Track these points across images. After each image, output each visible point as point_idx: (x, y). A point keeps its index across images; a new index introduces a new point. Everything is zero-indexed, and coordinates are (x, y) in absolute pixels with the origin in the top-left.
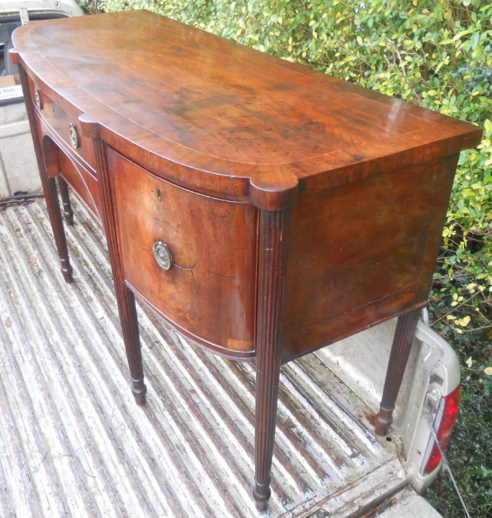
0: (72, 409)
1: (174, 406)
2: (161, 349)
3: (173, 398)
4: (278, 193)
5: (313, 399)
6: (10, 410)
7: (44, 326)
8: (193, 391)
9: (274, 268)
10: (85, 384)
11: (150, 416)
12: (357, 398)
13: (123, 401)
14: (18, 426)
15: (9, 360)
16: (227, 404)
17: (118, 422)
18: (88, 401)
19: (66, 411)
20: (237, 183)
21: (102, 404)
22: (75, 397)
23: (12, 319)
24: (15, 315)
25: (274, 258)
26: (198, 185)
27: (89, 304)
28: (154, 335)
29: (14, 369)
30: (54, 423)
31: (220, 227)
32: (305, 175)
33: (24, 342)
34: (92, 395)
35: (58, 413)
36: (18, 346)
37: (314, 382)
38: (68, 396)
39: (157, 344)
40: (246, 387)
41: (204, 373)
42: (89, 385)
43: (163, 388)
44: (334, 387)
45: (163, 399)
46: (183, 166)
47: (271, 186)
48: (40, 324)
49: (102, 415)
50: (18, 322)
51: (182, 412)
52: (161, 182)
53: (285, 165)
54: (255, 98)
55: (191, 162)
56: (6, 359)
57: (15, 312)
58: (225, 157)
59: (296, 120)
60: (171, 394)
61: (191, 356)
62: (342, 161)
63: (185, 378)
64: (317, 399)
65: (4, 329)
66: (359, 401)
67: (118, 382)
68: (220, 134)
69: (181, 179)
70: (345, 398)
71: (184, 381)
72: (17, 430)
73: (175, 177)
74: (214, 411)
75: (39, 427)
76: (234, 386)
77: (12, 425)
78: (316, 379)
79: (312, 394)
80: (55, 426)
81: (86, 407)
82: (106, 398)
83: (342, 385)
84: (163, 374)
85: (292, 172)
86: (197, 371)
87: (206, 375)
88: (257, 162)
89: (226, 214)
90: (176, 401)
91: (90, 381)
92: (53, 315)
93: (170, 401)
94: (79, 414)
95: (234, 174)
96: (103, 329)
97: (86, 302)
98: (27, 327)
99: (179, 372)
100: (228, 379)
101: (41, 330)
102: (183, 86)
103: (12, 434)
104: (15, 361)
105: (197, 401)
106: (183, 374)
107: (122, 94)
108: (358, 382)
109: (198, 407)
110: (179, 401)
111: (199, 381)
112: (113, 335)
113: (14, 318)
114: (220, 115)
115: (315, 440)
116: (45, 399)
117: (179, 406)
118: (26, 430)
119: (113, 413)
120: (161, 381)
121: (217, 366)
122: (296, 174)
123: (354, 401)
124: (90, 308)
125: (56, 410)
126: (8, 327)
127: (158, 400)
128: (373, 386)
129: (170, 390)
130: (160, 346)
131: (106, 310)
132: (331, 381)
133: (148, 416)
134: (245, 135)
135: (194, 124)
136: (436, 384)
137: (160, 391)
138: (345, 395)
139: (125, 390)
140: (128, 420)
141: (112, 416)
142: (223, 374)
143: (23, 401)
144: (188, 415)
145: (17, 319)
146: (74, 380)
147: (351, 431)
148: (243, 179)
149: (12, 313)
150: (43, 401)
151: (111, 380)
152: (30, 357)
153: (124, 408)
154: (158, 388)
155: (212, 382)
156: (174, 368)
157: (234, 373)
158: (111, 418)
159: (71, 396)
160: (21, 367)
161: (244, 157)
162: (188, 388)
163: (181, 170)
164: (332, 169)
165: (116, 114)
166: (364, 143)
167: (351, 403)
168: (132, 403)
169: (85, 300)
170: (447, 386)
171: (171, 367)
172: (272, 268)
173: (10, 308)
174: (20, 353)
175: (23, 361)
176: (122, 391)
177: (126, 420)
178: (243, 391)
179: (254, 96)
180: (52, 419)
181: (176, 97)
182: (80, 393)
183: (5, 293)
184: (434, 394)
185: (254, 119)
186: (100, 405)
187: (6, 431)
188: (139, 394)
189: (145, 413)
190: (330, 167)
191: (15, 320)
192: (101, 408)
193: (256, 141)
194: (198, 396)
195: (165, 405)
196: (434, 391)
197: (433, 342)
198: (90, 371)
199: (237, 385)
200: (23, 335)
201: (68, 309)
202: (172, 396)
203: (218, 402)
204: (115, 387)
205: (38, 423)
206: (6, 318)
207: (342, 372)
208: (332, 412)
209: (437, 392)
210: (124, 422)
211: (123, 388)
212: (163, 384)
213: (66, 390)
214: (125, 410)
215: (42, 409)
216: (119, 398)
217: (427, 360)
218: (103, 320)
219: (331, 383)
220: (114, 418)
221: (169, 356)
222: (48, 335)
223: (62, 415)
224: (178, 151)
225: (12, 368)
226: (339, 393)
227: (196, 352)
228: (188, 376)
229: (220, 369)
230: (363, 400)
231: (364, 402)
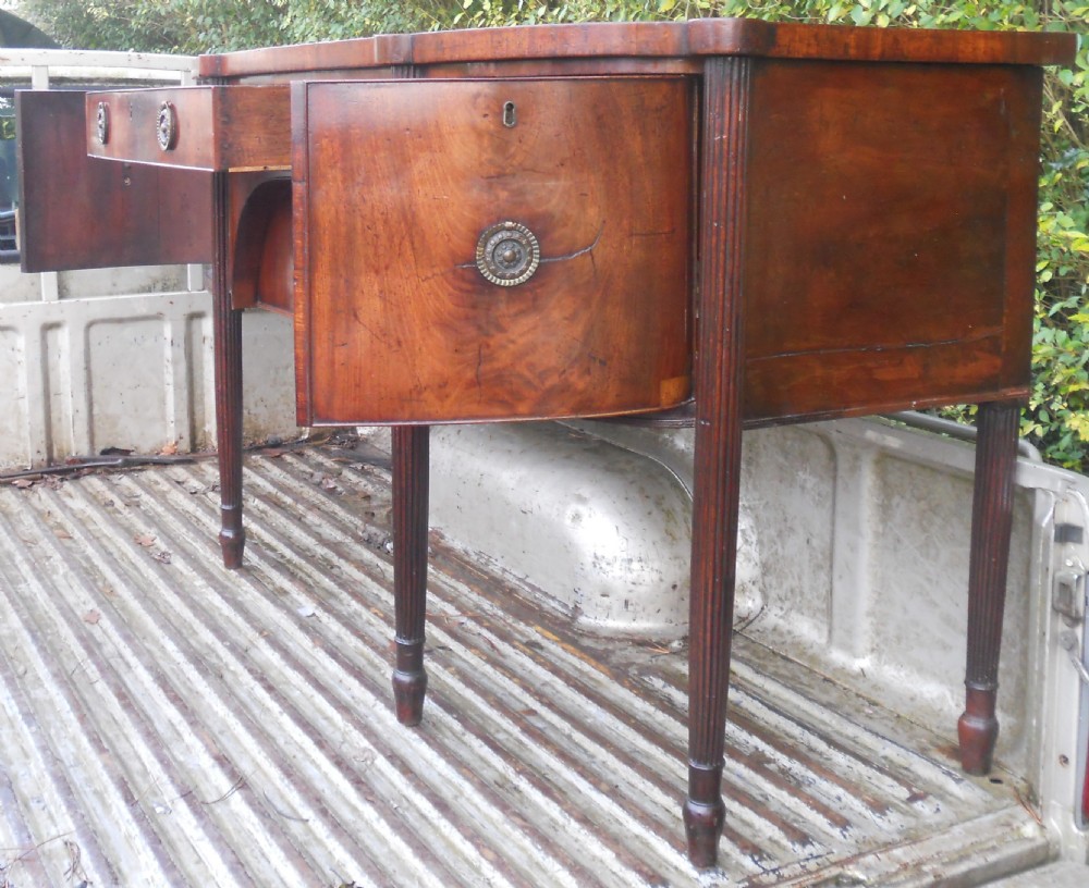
1: (486, 730)
2: (454, 657)
8: (533, 712)
10: (275, 695)
12: (914, 726)
13: (365, 722)
17: (357, 749)
18: (286, 719)
23: (100, 613)
25: (729, 153)
27: (281, 598)
28: (435, 639)
36: (116, 648)
39: (441, 651)
42: (284, 699)
43: (457, 706)
44: (859, 710)
45: (461, 718)
49: (319, 738)
50: (116, 615)
51: (508, 738)
63: (511, 694)
65: (83, 625)
66: (919, 729)
67: (353, 698)
70: (886, 725)
71: (506, 699)
78: (815, 697)
82: (327, 719)
83: (876, 708)
84: (459, 686)
90: (490, 724)
91: (288, 695)
93: (477, 723)
96: (313, 628)
97: (273, 593)
99: (495, 688)
105: (540, 725)
108: (913, 699)
109: (543, 732)
110: (498, 725)
111: (542, 696)
112: (337, 636)
113: (105, 610)
115: (821, 777)
117: (499, 731)
119: (345, 737)
120: (453, 698)
121: (584, 679)
123: (907, 728)
124: (283, 603)
126: (91, 623)
127: (450, 719)
130: (448, 653)
131: (321, 605)
132: (851, 702)
137: (455, 710)
138: (886, 722)
140: (382, 747)
141: (343, 742)
145: (113, 612)
149: (100, 605)
151: (338, 695)
153: (368, 730)
154: (449, 704)
156: (483, 681)
158: (338, 743)
159: (244, 712)
162: (518, 707)
167: (901, 731)
168: (388, 726)
169: (270, 591)
171: (476, 679)
173: (94, 596)
174: (121, 657)
177: (375, 747)
186: (312, 724)
188: (408, 686)
189: (422, 738)
191: (109, 613)
194: (543, 719)
195: (465, 728)
202: (482, 718)
206: (87, 612)
207: (876, 686)
210: (372, 748)
212: (458, 702)
214: (372, 733)
218: (314, 618)
219: (852, 705)
220: (346, 745)
221: (471, 666)
226: (871, 718)
228: (518, 690)
230: (928, 726)
231: (931, 731)
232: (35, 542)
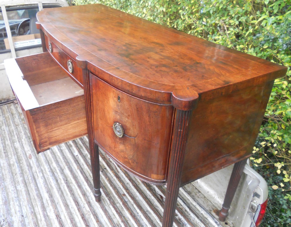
0: (63, 203)
1: (115, 202)
2: (107, 172)
3: (114, 198)
4: (189, 102)
5: (186, 201)
6: (31, 203)
7: (48, 159)
8: (124, 195)
9: (182, 140)
10: (69, 190)
11: (103, 208)
12: (208, 201)
13: (88, 199)
14: (36, 212)
15: (31, 176)
16: (142, 202)
17: (86, 211)
18: (71, 199)
19: (60, 204)
20: (165, 95)
21: (78, 201)
22: (64, 197)
23: (32, 155)
24: (33, 153)
25: (182, 135)
26: (143, 95)
27: (70, 148)
28: (103, 165)
29: (33, 181)
30: (54, 210)
31: (153, 117)
32: (201, 92)
33: (38, 167)
34: (73, 196)
35: (56, 205)
36: (35, 169)
37: (186, 191)
38: (61, 196)
39: (105, 170)
40: (151, 194)
41: (129, 185)
42: (71, 190)
43: (109, 193)
44: (196, 195)
45: (109, 199)
46: (135, 85)
47: (185, 97)
48: (46, 158)
49: (78, 207)
50: (35, 156)
51: (119, 206)
52: (121, 93)
53: (189, 86)
54: (164, 49)
55: (140, 83)
56: (29, 175)
57: (33, 151)
58: (156, 81)
59: (188, 61)
60: (113, 196)
61: (122, 176)
62: (219, 84)
63: (120, 188)
64: (188, 201)
65: (28, 160)
66: (209, 202)
67: (86, 189)
68: (151, 68)
69: (134, 92)
70: (202, 200)
71: (119, 189)
72: (35, 213)
73: (130, 91)
74: (135, 206)
75: (46, 213)
76: (145, 192)
77: (33, 211)
78: (187, 190)
79: (185, 198)
80: (55, 212)
81: (70, 202)
82: (80, 198)
83: (200, 193)
84: (109, 185)
85: (194, 89)
86: (126, 184)
87: (130, 187)
88: (174, 84)
89: (157, 111)
90: (116, 200)
91: (72, 189)
92: (53, 153)
93: (113, 200)
94: (67, 206)
95: (163, 91)
96: (77, 161)
97: (69, 147)
98: (39, 159)
99: (117, 185)
100: (142, 189)
101: (47, 161)
102: (127, 42)
103: (33, 216)
104: (34, 177)
105: (126, 200)
106: (119, 185)
107: (96, 46)
108: (208, 192)
109: (127, 204)
110: (117, 200)
111: (127, 189)
112: (83, 164)
113: (33, 155)
114: (149, 58)
115: (188, 223)
116: (49, 197)
117: (117, 203)
118: (40, 214)
119: (84, 206)
120: (108, 189)
121: (136, 182)
122: (196, 91)
123: (206, 202)
124: (71, 150)
125: (55, 203)
126: (30, 159)
127: (106, 199)
128: (216, 194)
129: (112, 194)
130: (106, 171)
131: (79, 152)
132: (194, 191)
133: (102, 208)
134: (164, 69)
135: (136, 62)
136: (256, 198)
137: (108, 194)
138: (202, 199)
139: (89, 193)
140: (92, 210)
141: (84, 207)
142: (139, 186)
143: (38, 198)
144: (122, 208)
145: (34, 155)
146: (64, 188)
147: (206, 218)
148: (168, 93)
149: (32, 152)
150: (48, 199)
151: (83, 188)
152: (41, 175)
153: (89, 203)
154: (107, 193)
155: (133, 190)
156: (114, 182)
157: (145, 186)
158: (83, 208)
159: (62, 196)
160: (36, 180)
161: (166, 81)
162: (122, 193)
163: (134, 87)
164: (215, 88)
165: (95, 56)
166: (228, 74)
167: (205, 203)
168: (93, 201)
169: (68, 146)
170: (262, 199)
171: (113, 182)
172: (181, 140)
173: (31, 149)
174: (36, 173)
175: (38, 177)
176: (88, 194)
177: (91, 210)
178: (149, 195)
179: (164, 48)
180: (53, 208)
181: (124, 48)
182: (67, 194)
183: (28, 142)
184: (255, 203)
185: (167, 60)
186: (77, 201)
187: (30, 214)
188: (98, 196)
189: (100, 206)
190: (213, 88)
191: (34, 156)
192: (78, 203)
193: (170, 72)
194: (127, 198)
195: (110, 202)
196: (255, 201)
197: (253, 175)
198: (72, 183)
199: (146, 192)
200: (37, 163)
201: (60, 151)
202: (114, 197)
203: (137, 201)
204: (85, 192)
205: (46, 210)
206: (29, 154)
207: (200, 187)
208: (195, 207)
209: (257, 202)
210: (90, 211)
211: (89, 192)
212: (109, 190)
213: (60, 193)
214: (90, 204)
215: (48, 202)
216: (86, 197)
217: (250, 184)
218: (77, 156)
219: (194, 192)
220: (84, 208)
221: (111, 176)
222: (50, 164)
223: (58, 206)
224: (131, 77)
225: (32, 181)
226: (199, 197)
227: (125, 174)
228: (122, 187)
229: (137, 183)
230: (211, 202)
231: (212, 203)
232: (18, 125)
